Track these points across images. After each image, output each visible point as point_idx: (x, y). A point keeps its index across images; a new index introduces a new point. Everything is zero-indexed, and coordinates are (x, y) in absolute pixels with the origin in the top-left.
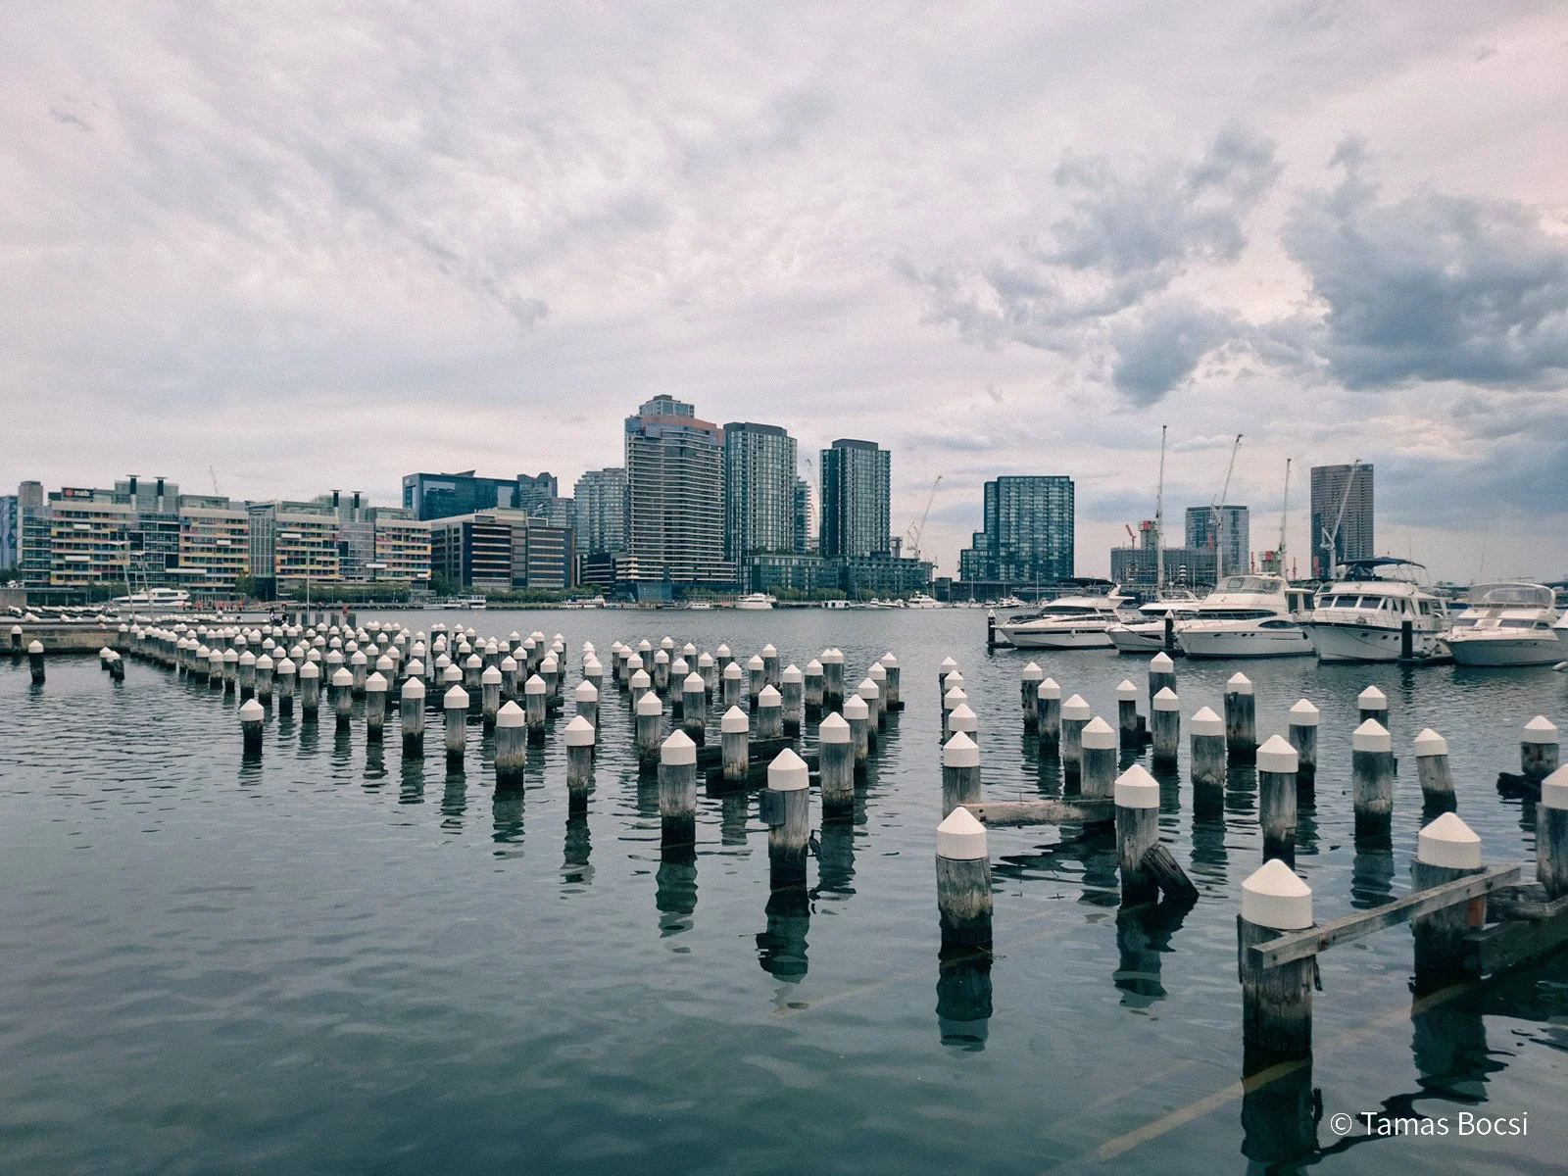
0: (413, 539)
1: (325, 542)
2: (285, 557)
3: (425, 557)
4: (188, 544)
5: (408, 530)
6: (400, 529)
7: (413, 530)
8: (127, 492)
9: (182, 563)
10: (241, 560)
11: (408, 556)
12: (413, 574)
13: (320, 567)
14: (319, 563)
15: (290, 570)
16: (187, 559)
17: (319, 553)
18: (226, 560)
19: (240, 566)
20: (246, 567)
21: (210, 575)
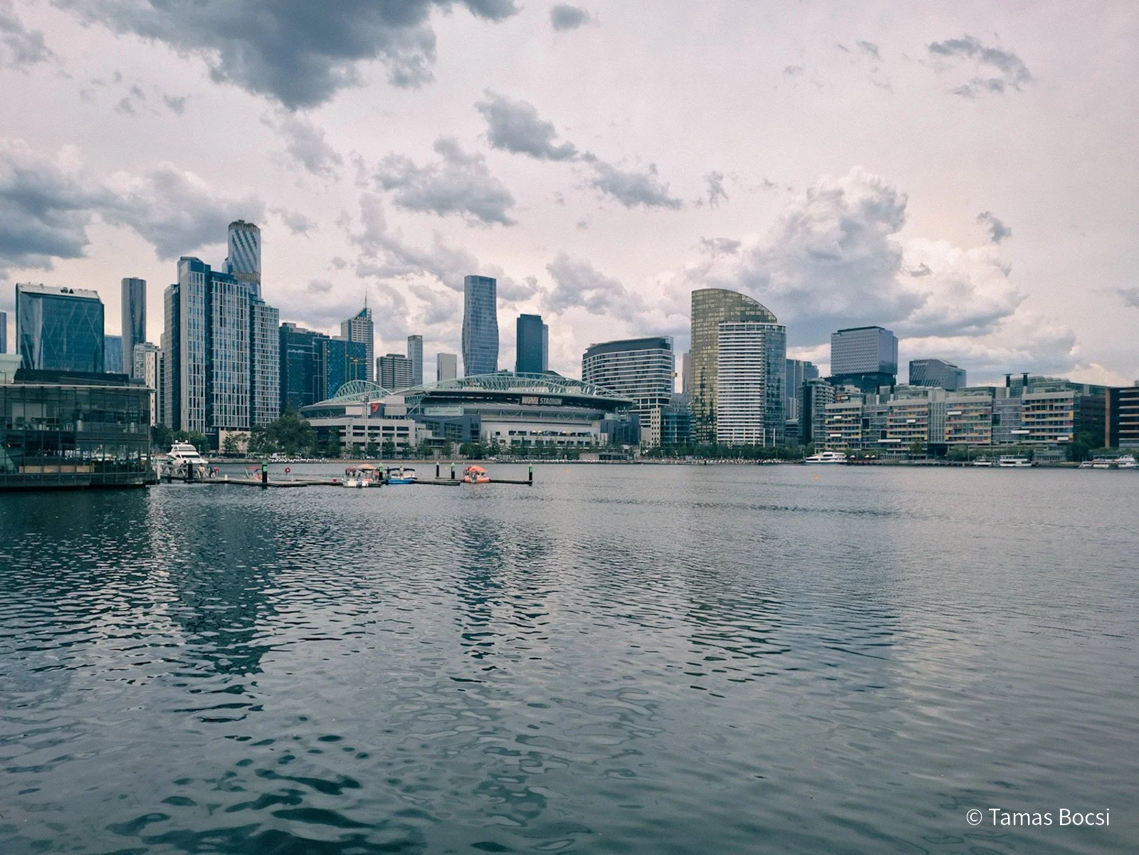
0: (1057, 407)
1: (981, 416)
2: (951, 429)
3: (1067, 422)
4: (892, 424)
5: (1051, 400)
6: (1044, 401)
7: (1056, 400)
8: (889, 392)
9: (888, 436)
10: (923, 432)
11: (1051, 423)
12: (1056, 437)
13: (977, 435)
14: (976, 431)
15: (956, 438)
16: (891, 433)
17: (976, 424)
18: (914, 432)
19: (922, 436)
20: (926, 437)
21: (904, 443)
